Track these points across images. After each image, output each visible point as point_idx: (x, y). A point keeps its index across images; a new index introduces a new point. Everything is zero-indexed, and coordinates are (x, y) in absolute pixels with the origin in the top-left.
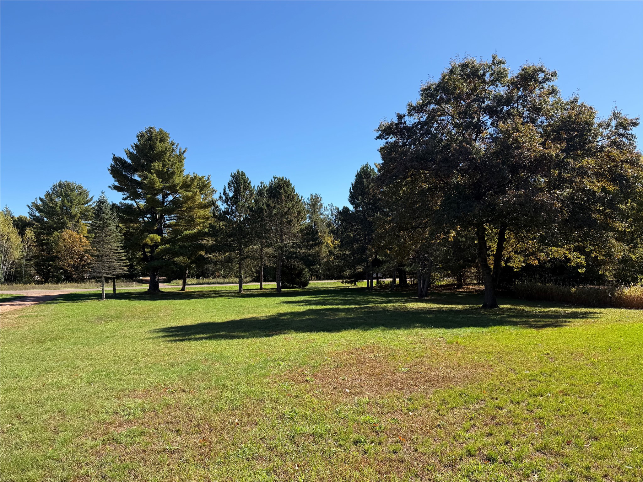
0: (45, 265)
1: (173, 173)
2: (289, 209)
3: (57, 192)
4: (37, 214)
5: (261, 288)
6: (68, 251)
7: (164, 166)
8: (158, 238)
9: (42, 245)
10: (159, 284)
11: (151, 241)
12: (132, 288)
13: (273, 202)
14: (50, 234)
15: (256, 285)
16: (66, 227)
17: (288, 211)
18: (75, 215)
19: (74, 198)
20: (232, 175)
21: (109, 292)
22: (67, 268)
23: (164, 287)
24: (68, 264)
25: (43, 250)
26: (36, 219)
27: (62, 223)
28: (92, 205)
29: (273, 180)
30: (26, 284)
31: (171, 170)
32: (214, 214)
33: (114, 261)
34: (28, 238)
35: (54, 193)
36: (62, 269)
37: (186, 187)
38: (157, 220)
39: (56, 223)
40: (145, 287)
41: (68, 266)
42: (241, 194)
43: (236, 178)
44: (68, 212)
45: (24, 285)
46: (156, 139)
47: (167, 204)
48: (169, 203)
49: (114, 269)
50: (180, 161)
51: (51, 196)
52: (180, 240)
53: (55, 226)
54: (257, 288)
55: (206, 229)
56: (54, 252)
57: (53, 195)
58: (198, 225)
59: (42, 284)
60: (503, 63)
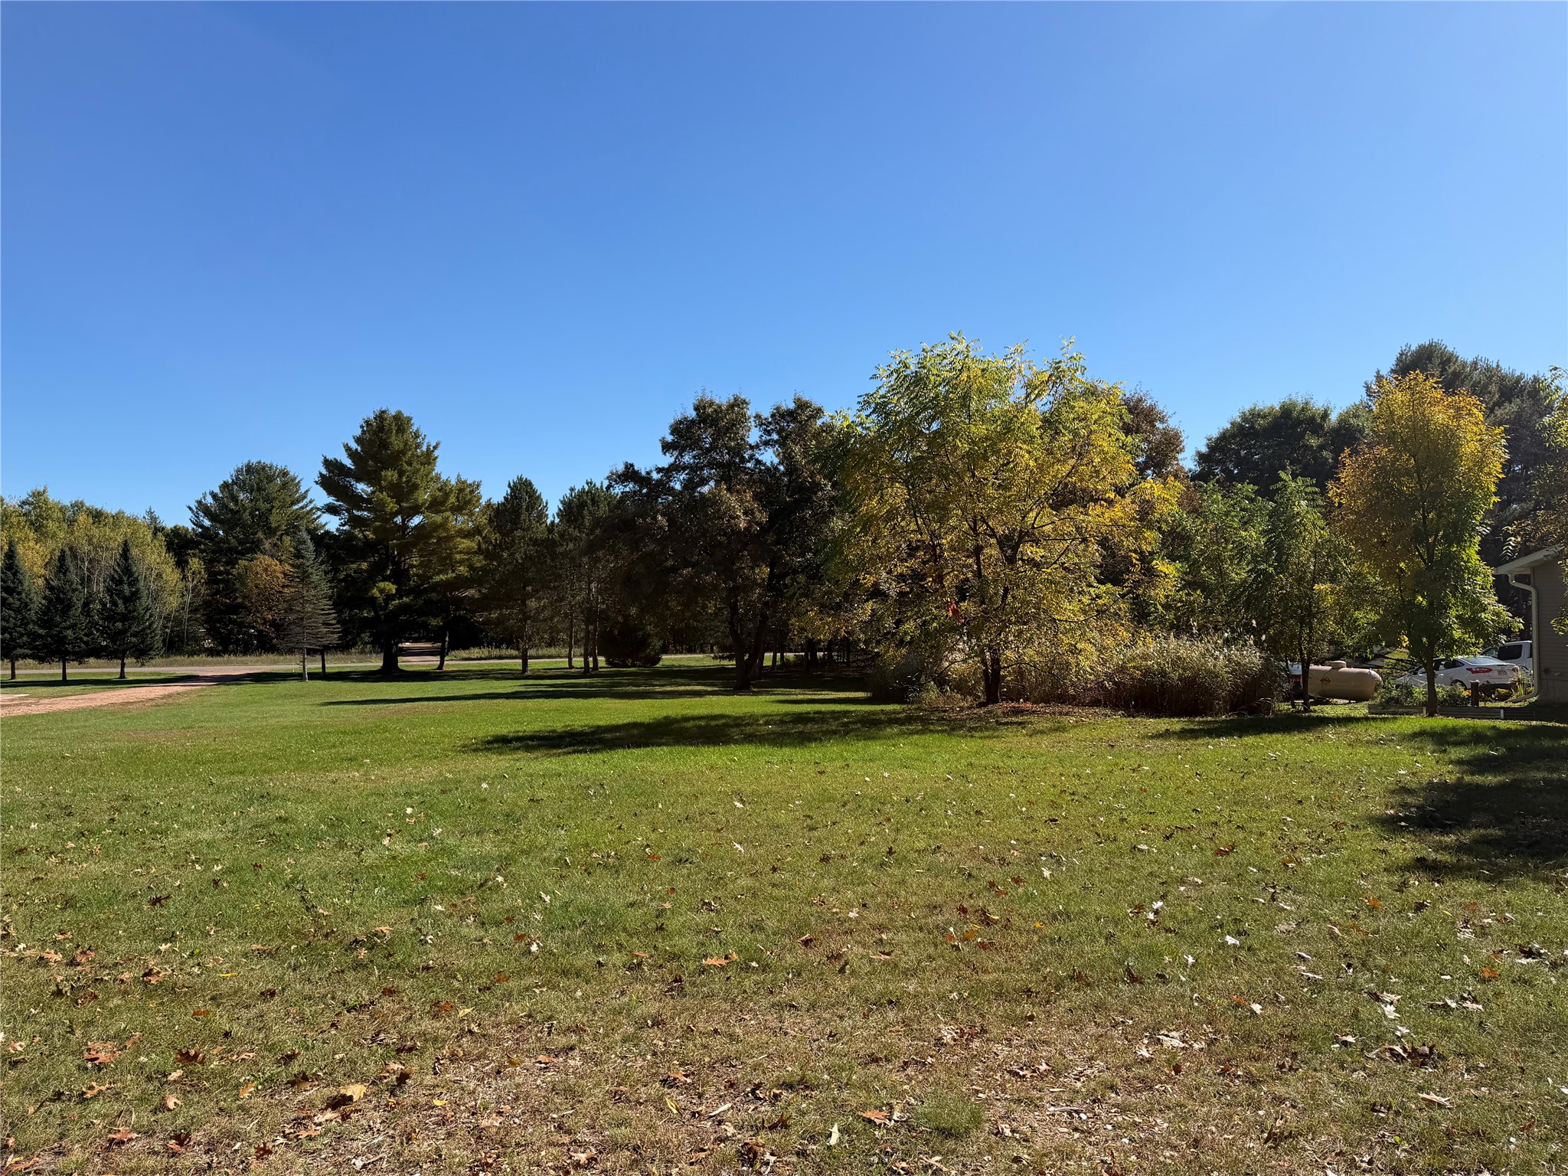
0: (224, 621)
1: (416, 487)
3: (244, 482)
4: (207, 523)
5: (570, 667)
6: (264, 595)
7: (401, 473)
8: (392, 588)
9: (218, 582)
10: (399, 658)
11: (381, 593)
14: (232, 563)
15: (562, 662)
16: (261, 549)
18: (277, 528)
19: (274, 495)
20: (509, 484)
21: (316, 670)
22: (262, 627)
23: (408, 663)
24: (264, 619)
25: (218, 592)
26: (205, 532)
27: (253, 542)
28: (306, 506)
30: (193, 656)
31: (413, 481)
33: (320, 625)
34: (193, 573)
35: (236, 484)
36: (253, 628)
37: (436, 505)
38: (395, 557)
39: (241, 542)
40: (376, 663)
41: (265, 624)
42: (522, 516)
43: (517, 488)
44: (263, 521)
45: (189, 657)
46: (391, 430)
47: (410, 531)
48: (412, 530)
49: (321, 638)
50: (429, 462)
51: (233, 490)
52: (426, 590)
53: (240, 548)
54: (564, 667)
55: (469, 572)
56: (238, 597)
57: (236, 488)
58: (458, 563)
59: (219, 655)
60: (747, 403)
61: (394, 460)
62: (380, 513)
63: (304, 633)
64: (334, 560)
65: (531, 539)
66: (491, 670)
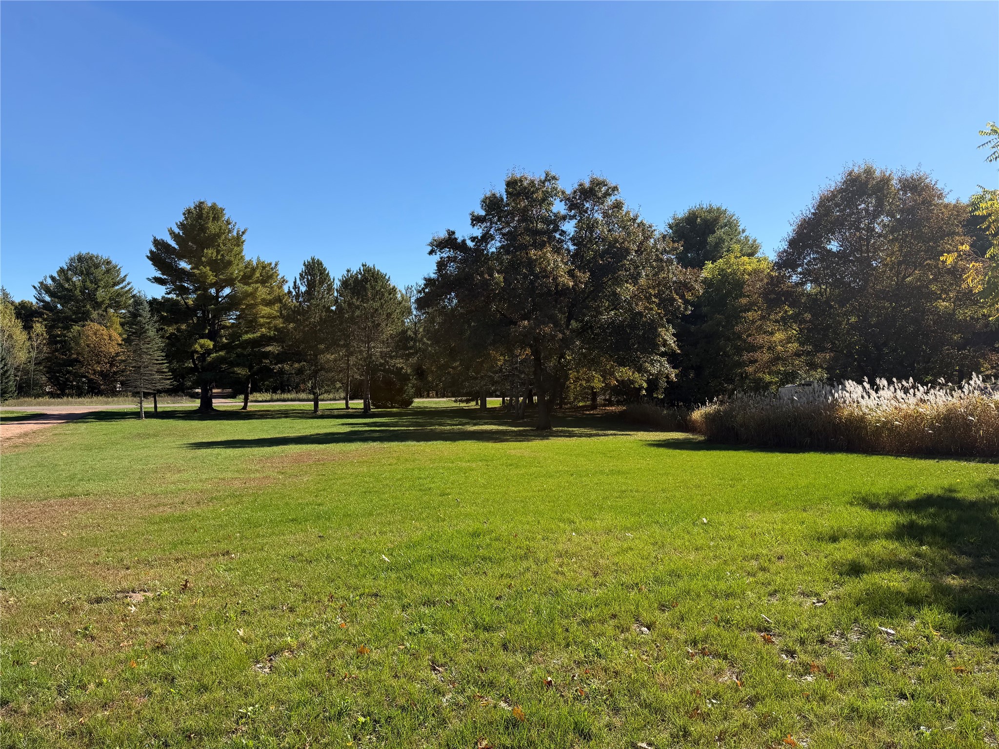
0: (62, 372)
1: (230, 263)
2: (377, 310)
3: (76, 268)
4: (48, 299)
5: (347, 408)
6: (94, 353)
7: (218, 252)
8: (210, 344)
9: (57, 342)
10: (215, 400)
11: (201, 347)
12: (180, 405)
13: (357, 300)
14: (67, 328)
15: (341, 404)
16: (90, 318)
17: (375, 312)
18: (103, 303)
19: (100, 278)
20: (305, 263)
21: (150, 410)
22: (92, 377)
23: (219, 404)
24: (94, 370)
25: (56, 350)
26: (46, 305)
27: (84, 313)
28: (125, 287)
29: (362, 269)
30: (38, 398)
31: (227, 258)
32: (281, 314)
33: (154, 373)
34: (38, 335)
35: (70, 269)
36: (85, 377)
37: (246, 279)
38: (210, 320)
39: (75, 313)
40: (196, 404)
41: (94, 374)
42: (316, 288)
43: (311, 267)
44: (91, 297)
45: (35, 398)
46: (208, 217)
47: (222, 300)
48: (224, 299)
49: (155, 383)
50: (238, 246)
51: (67, 273)
52: (237, 346)
53: (74, 317)
54: (342, 407)
55: (272, 332)
56: (73, 354)
57: (70, 272)
58: (262, 325)
59: (59, 398)
60: (556, 179)
61: (212, 241)
62: (202, 285)
63: (141, 379)
64: (163, 320)
65: (324, 307)
66: (287, 410)
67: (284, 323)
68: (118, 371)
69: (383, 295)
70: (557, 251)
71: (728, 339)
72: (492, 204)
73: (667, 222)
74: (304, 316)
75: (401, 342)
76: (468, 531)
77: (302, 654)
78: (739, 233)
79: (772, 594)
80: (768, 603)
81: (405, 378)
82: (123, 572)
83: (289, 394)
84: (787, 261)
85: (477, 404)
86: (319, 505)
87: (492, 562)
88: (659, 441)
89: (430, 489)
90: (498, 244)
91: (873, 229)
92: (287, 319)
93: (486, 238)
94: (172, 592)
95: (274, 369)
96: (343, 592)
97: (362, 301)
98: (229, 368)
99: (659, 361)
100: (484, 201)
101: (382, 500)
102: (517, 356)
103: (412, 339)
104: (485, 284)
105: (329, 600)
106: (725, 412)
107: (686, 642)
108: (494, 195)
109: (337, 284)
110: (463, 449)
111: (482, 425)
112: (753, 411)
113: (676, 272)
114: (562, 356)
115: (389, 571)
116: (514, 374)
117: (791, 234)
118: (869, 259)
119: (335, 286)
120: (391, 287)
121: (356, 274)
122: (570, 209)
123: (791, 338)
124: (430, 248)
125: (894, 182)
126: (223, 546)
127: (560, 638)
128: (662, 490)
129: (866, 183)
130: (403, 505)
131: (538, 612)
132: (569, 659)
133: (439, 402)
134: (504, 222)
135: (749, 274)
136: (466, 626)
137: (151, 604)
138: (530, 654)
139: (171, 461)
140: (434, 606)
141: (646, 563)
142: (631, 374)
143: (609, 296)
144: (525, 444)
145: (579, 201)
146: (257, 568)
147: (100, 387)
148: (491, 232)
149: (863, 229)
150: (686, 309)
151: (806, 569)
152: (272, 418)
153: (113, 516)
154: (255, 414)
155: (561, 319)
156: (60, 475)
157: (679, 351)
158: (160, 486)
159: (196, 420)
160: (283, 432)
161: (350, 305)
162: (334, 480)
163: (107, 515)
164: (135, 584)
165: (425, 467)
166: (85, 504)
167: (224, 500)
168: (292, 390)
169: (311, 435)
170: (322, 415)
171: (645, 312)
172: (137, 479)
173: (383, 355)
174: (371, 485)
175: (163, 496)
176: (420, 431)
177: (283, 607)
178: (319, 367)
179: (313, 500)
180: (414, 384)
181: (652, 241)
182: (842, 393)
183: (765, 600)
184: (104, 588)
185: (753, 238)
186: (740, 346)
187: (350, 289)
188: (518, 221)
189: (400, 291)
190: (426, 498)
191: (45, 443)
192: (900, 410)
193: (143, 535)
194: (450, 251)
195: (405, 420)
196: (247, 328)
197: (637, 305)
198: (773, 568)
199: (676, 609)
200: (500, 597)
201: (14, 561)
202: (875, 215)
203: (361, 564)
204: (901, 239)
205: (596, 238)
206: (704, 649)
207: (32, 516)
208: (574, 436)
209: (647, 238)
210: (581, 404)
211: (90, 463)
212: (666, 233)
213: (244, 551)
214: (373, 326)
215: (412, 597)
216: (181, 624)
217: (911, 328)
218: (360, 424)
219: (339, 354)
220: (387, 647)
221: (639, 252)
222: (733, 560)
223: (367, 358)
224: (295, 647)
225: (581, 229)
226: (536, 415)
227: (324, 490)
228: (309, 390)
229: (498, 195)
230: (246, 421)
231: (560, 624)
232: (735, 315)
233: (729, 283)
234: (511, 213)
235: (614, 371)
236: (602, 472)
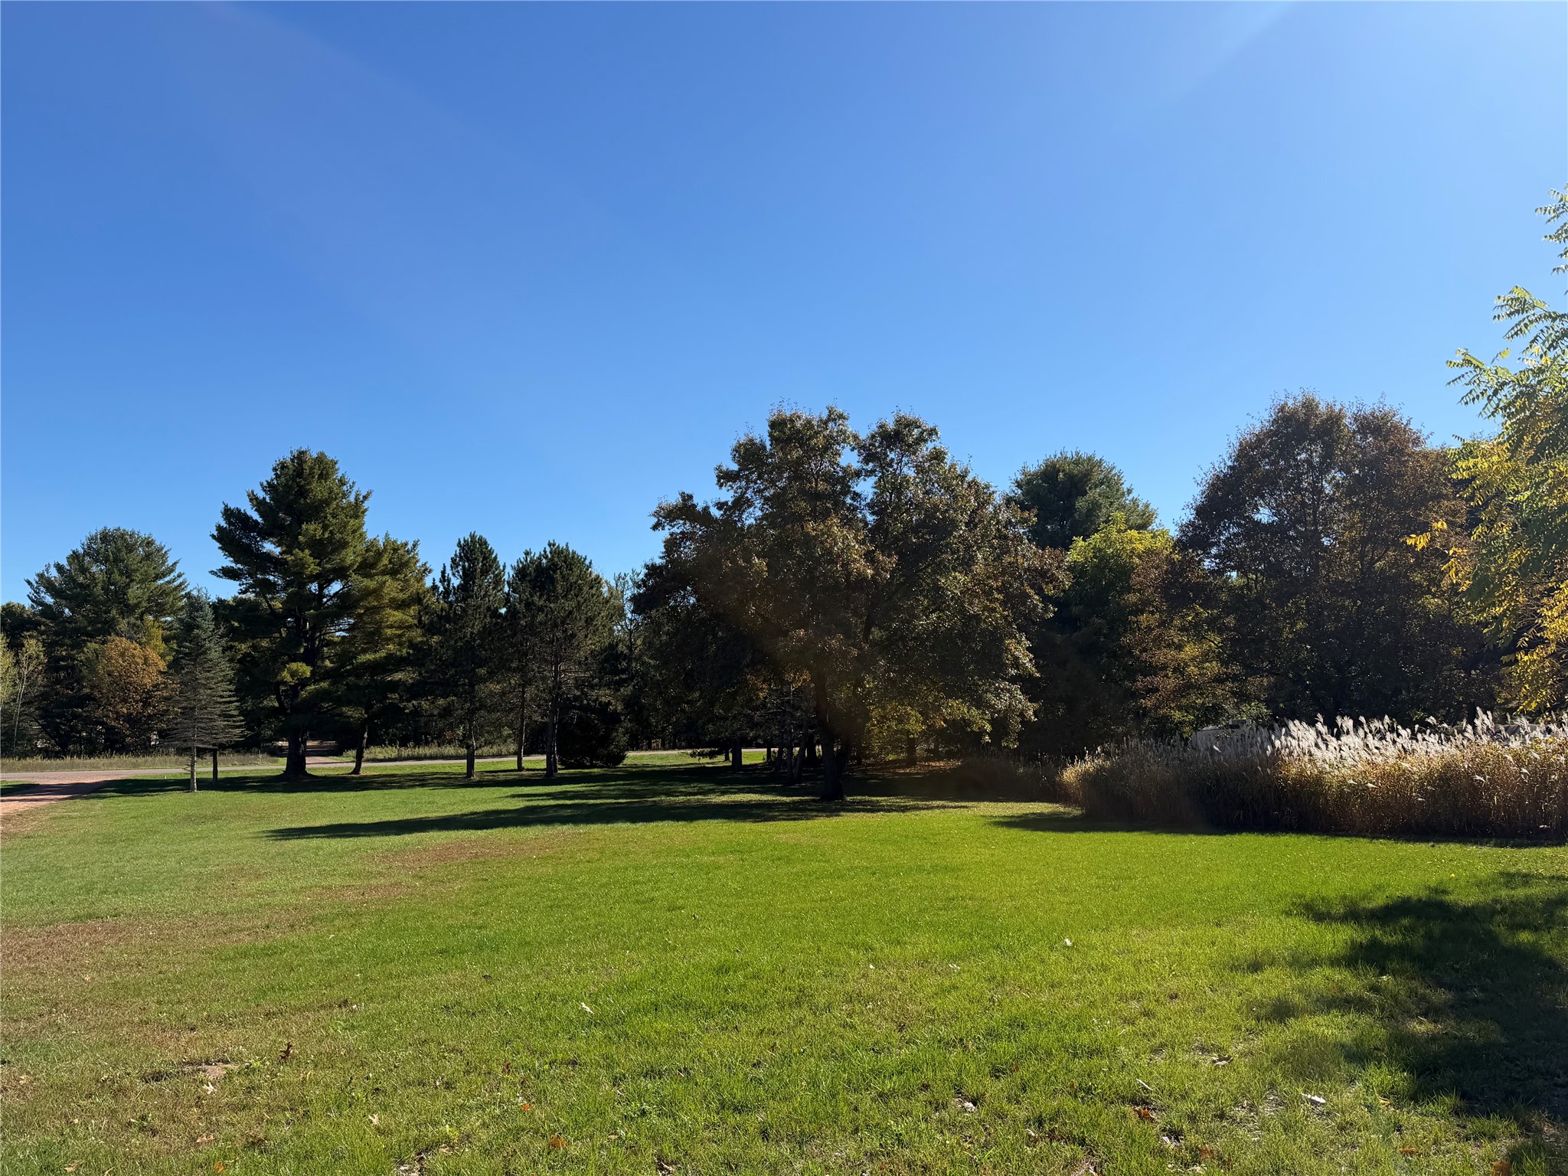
0: (65, 716)
1: (344, 545)
2: (570, 613)
3: (98, 552)
4: (49, 600)
5: (520, 768)
6: (118, 685)
7: (325, 528)
8: (306, 670)
9: (59, 669)
10: (309, 760)
11: (292, 676)
12: (253, 768)
13: (540, 598)
14: (78, 646)
15: (511, 762)
16: (115, 630)
17: (568, 616)
18: (137, 605)
19: (134, 567)
20: (460, 542)
21: (205, 776)
22: (113, 723)
23: (316, 765)
24: (117, 713)
25: (58, 681)
26: (47, 611)
27: (106, 622)
28: (174, 580)
29: (548, 550)
30: (25, 758)
31: (338, 536)
32: (420, 621)
33: (216, 717)
34: (30, 657)
35: (88, 554)
36: (102, 723)
37: (366, 567)
38: (307, 632)
39: (91, 622)
40: (280, 765)
41: (116, 718)
42: (477, 581)
43: (469, 548)
44: (119, 597)
45: (19, 759)
46: (312, 474)
47: (328, 601)
48: (331, 599)
49: (216, 734)
50: (356, 517)
51: (83, 560)
52: (349, 673)
53: (90, 628)
54: (512, 768)
55: (404, 651)
56: (85, 687)
57: (87, 559)
58: (389, 640)
59: (58, 757)
60: (845, 418)
61: (316, 511)
62: (296, 577)
63: (194, 727)
64: (234, 634)
65: (488, 609)
66: (423, 775)
67: (424, 635)
68: (155, 715)
69: (581, 590)
70: (848, 522)
71: (1114, 655)
72: (749, 455)
73: (1014, 477)
74: (456, 624)
75: (608, 663)
76: (711, 965)
77: (467, 1150)
78: (1123, 494)
79: (1156, 1051)
80: (1148, 1064)
81: (614, 719)
82: (186, 1036)
83: (427, 748)
84: (1195, 538)
85: (727, 758)
86: (480, 928)
87: (746, 1012)
88: (1012, 817)
89: (652, 900)
90: (759, 513)
91: (1321, 490)
92: (430, 629)
93: (741, 503)
94: (268, 1063)
95: (405, 707)
96: (524, 1058)
97: (548, 599)
98: (334, 708)
99: (1009, 691)
100: (736, 450)
101: (577, 919)
102: (790, 684)
103: (625, 657)
104: (739, 572)
105: (503, 1071)
106: (1111, 770)
107: (1028, 1121)
108: (751, 440)
109: (509, 574)
110: (704, 834)
111: (735, 793)
112: (1154, 768)
113: (1028, 555)
114: (859, 683)
115: (593, 1026)
116: (784, 711)
117: (1199, 497)
118: (1317, 535)
119: (506, 577)
120: (593, 576)
121: (539, 558)
122: (866, 461)
123: (1207, 654)
124: (654, 520)
125: (1346, 421)
126: (337, 993)
127: (844, 1120)
128: (1010, 896)
129: (1307, 422)
130: (610, 926)
131: (814, 1083)
132: (858, 1150)
133: (667, 756)
134: (767, 480)
135: (1140, 557)
136: (707, 1106)
137: (237, 1080)
138: (800, 1144)
139: (244, 859)
140: (660, 1078)
141: (975, 1008)
142: (966, 711)
143: (928, 591)
144: (802, 824)
145: (879, 450)
146: (394, 1025)
147: (124, 741)
148: (748, 495)
149: (1306, 490)
150: (1046, 610)
151: (1208, 1011)
152: (400, 787)
153: (159, 948)
154: (372, 782)
155: (856, 625)
156: (70, 884)
157: (1038, 675)
158: (230, 900)
159: (279, 792)
160: (418, 811)
161: (529, 605)
162: (502, 887)
163: (150, 948)
164: (210, 1052)
165: (645, 864)
166: (114, 930)
167: (332, 921)
168: (432, 741)
169: (463, 815)
170: (479, 781)
171: (983, 614)
172: (193, 890)
173: (579, 684)
174: (560, 895)
175: (235, 916)
176: (636, 805)
177: (435, 1082)
178: (478, 704)
179: (471, 921)
180: (627, 729)
181: (991, 508)
182: (1286, 740)
183: (1145, 1059)
184: (164, 1058)
185: (1145, 501)
186: (1132, 665)
187: (530, 581)
188: (788, 478)
189: (606, 581)
190: (645, 915)
191: (40, 833)
192: (1374, 765)
193: (211, 977)
194: (685, 524)
195: (612, 787)
196: (365, 644)
197: (971, 604)
198: (1161, 1011)
199: (1017, 1074)
200: (759, 1063)
201: (16, 1021)
202: (1324, 469)
203: (549, 1016)
204: (1363, 505)
205: (906, 504)
206: (1053, 1131)
207: (33, 950)
208: (879, 811)
209: (982, 505)
210: (891, 757)
211: (115, 864)
212: (1013, 494)
213: (371, 999)
214: (565, 638)
215: (628, 1065)
216: (285, 1109)
217: (1387, 639)
218: (540, 795)
219: (510, 683)
220: (591, 1137)
221: (971, 524)
222: (1105, 1000)
223: (554, 687)
224: (456, 1141)
225: (883, 490)
226: (820, 777)
227: (487, 904)
228: (460, 741)
229: (758, 441)
230: (359, 793)
231: (845, 1100)
232: (1121, 620)
233: (1110, 570)
234: (779, 469)
235: (940, 706)
236: (920, 869)
